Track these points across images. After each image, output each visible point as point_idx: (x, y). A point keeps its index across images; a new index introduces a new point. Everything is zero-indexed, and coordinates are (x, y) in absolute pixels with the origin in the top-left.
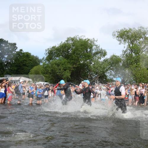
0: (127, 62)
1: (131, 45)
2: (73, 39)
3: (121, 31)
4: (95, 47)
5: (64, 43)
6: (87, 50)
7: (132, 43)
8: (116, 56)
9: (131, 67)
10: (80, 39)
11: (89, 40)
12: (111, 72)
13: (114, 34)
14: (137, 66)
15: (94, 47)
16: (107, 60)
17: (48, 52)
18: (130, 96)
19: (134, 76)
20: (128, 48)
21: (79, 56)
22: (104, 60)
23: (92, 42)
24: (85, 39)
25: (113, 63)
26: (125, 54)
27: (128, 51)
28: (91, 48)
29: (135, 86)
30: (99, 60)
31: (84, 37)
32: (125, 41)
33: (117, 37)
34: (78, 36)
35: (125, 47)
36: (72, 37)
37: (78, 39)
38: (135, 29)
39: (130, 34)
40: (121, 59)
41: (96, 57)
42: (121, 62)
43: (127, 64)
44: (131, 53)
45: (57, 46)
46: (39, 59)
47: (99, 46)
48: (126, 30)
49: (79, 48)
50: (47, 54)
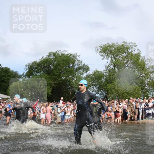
0: (110, 77)
1: (114, 60)
2: (54, 54)
3: (104, 46)
4: (77, 62)
5: (46, 58)
6: (69, 66)
7: (115, 58)
8: (98, 72)
9: (113, 83)
10: (62, 54)
11: (71, 55)
12: (93, 88)
13: (97, 49)
14: (120, 81)
15: (76, 62)
16: (90, 75)
17: (29, 68)
19: (117, 92)
20: (111, 63)
21: (60, 72)
22: (87, 75)
23: (74, 57)
24: (67, 54)
25: (96, 79)
26: (108, 69)
27: (111, 66)
28: (73, 63)
30: (81, 75)
31: (66, 52)
32: (108, 56)
33: (100, 52)
34: (60, 50)
35: (107, 62)
36: (54, 52)
37: (60, 54)
38: (118, 44)
39: (113, 49)
40: (104, 74)
41: (78, 73)
42: (103, 77)
43: (110, 80)
44: (113, 68)
45: (38, 61)
46: (19, 74)
47: (81, 61)
48: (109, 45)
49: (61, 63)
50: (27, 69)
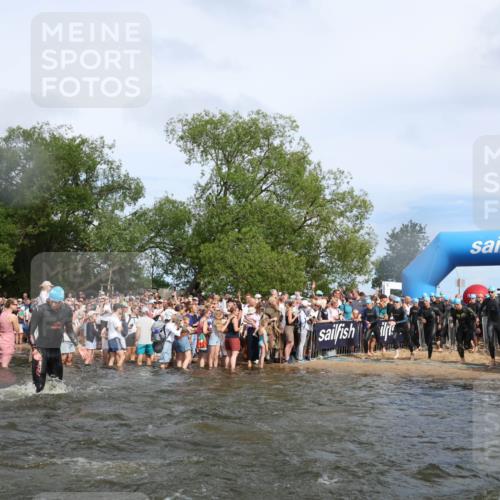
0: (210, 223)
1: (225, 169)
2: (27, 135)
3: (193, 119)
4: (104, 166)
6: (76, 178)
7: (228, 163)
8: (173, 202)
9: (220, 241)
10: (54, 137)
11: (84, 142)
12: (156, 255)
13: (170, 128)
14: (240, 236)
15: (101, 168)
16: (145, 213)
18: (213, 335)
19: (229, 271)
20: (216, 176)
21: (47, 195)
22: (135, 213)
23: (95, 149)
24: (70, 136)
25: (164, 226)
26: (205, 196)
27: (215, 186)
28: (91, 170)
29: (231, 304)
30: (117, 212)
31: (69, 132)
32: (205, 152)
33: (182, 138)
34: (47, 124)
35: (203, 174)
36: (27, 127)
37: (47, 136)
38: (241, 118)
39: (222, 131)
40: (190, 212)
41: (107, 203)
42: (189, 222)
43: (208, 230)
44: (222, 194)
47: (117, 163)
48: (211, 119)
